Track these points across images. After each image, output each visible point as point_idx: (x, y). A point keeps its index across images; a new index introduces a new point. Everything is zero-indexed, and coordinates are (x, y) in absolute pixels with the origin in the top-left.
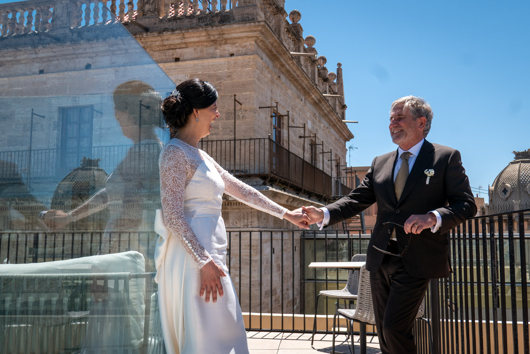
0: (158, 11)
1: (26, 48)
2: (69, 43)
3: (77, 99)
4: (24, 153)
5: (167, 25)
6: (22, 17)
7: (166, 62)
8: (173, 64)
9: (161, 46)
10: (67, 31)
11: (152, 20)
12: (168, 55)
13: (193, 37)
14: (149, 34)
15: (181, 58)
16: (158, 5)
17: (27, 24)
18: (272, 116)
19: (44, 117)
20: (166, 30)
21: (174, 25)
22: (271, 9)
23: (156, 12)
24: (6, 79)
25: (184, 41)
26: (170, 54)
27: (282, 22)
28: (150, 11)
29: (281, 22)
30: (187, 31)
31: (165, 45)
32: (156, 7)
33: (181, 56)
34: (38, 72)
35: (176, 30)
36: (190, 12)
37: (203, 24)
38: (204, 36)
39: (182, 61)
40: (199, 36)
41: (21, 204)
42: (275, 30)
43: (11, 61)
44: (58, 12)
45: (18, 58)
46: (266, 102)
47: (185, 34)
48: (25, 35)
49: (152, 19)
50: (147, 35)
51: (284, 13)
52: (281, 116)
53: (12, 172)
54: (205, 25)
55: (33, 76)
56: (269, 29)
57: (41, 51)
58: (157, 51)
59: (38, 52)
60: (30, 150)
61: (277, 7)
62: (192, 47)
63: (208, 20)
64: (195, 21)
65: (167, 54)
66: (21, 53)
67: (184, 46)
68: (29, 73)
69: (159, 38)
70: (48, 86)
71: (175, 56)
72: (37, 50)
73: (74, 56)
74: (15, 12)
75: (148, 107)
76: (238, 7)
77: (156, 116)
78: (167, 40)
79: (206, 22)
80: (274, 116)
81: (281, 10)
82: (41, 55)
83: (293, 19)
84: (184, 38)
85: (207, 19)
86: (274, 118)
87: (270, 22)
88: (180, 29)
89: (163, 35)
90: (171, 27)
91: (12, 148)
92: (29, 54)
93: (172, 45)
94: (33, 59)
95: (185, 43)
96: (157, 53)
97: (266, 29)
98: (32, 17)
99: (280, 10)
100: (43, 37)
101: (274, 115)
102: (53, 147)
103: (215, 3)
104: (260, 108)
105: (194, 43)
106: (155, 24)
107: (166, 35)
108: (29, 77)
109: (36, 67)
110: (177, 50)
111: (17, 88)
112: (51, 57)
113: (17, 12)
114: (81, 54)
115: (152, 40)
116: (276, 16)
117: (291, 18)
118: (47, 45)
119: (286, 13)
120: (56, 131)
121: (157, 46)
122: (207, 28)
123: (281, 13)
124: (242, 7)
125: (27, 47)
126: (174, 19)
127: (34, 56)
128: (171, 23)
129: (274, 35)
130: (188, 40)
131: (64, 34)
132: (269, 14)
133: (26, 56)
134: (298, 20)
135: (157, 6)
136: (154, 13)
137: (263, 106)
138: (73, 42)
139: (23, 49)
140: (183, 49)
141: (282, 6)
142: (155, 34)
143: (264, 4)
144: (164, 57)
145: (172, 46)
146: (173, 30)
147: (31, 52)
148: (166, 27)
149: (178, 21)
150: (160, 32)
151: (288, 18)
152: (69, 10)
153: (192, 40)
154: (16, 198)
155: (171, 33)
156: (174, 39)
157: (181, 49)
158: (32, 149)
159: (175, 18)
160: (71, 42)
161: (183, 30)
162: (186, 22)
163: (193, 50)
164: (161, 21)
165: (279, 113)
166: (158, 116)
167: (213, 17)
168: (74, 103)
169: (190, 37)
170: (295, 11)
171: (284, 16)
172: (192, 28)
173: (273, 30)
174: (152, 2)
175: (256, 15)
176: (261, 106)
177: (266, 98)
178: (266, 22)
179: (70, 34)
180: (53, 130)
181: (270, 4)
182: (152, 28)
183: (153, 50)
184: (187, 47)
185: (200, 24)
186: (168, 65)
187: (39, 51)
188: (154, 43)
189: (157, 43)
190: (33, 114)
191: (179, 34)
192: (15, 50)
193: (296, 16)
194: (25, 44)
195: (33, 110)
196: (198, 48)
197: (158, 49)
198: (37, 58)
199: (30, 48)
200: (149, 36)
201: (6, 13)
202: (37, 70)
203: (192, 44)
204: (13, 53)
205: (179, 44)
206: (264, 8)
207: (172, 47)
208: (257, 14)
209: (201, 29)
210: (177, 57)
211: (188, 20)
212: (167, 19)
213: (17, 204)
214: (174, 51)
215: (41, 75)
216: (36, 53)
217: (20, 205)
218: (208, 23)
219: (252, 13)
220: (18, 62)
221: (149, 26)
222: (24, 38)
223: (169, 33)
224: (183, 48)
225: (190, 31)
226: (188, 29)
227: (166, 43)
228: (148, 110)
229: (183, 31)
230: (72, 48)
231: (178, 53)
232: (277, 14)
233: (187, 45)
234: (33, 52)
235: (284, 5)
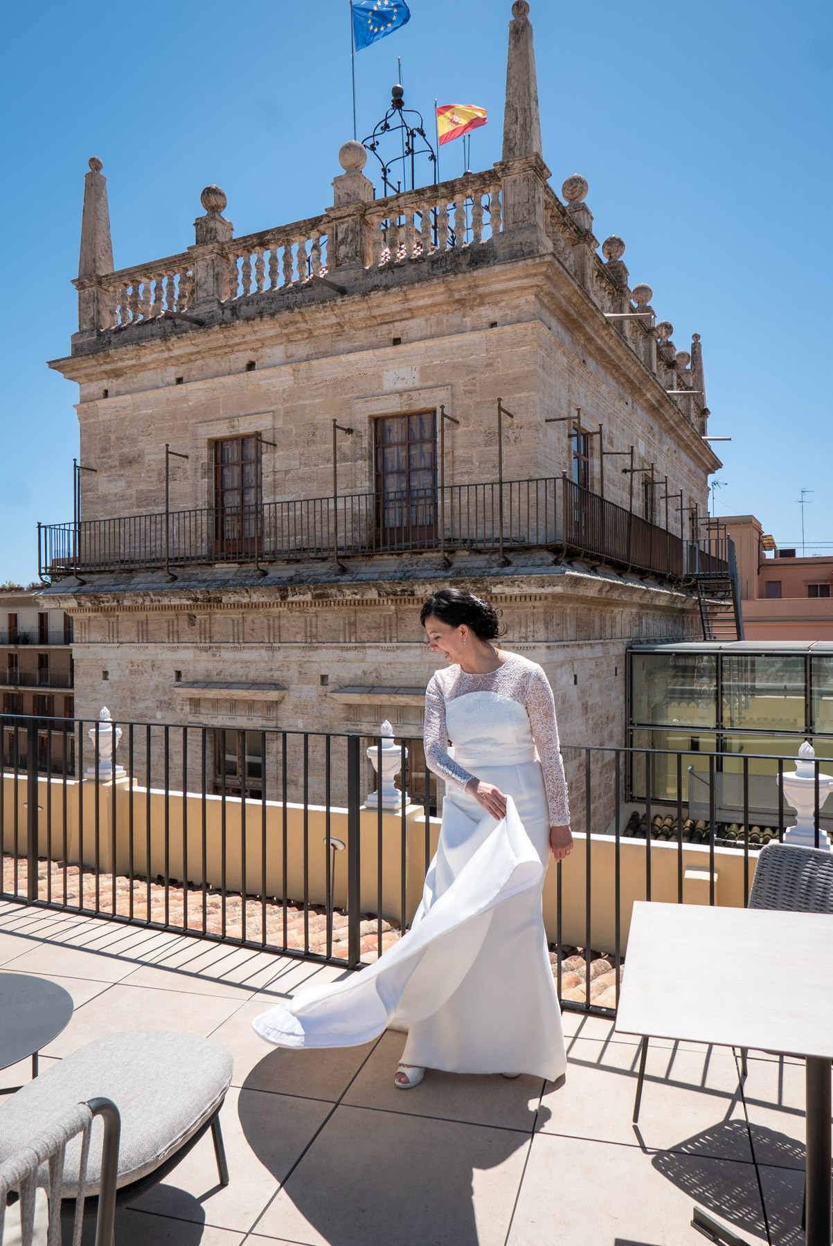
0: (360, 255)
1: (153, 343)
2: (217, 327)
3: (236, 423)
4: (159, 518)
5: (377, 279)
6: (147, 290)
7: (377, 348)
8: (390, 351)
9: (368, 319)
10: (215, 307)
11: (352, 273)
12: (382, 335)
13: (423, 297)
14: (346, 298)
15: (404, 338)
16: (361, 244)
17: (155, 301)
18: (570, 436)
19: (186, 457)
20: (375, 288)
21: (389, 277)
22: (567, 235)
23: (358, 258)
24: (128, 397)
25: (406, 306)
26: (384, 332)
27: (589, 258)
28: (347, 257)
29: (586, 257)
30: (411, 286)
31: (374, 317)
32: (359, 249)
33: (402, 334)
34: (175, 382)
35: (392, 286)
36: (417, 253)
37: (439, 272)
38: (443, 293)
39: (405, 343)
40: (433, 295)
41: (159, 601)
42: (575, 274)
43: (134, 366)
44: (199, 276)
45: (143, 360)
46: (559, 410)
47: (408, 292)
48: (152, 321)
49: (352, 271)
50: (343, 301)
51: (591, 241)
52: (588, 433)
53: (148, 549)
54: (444, 273)
55: (167, 388)
56: (561, 269)
57: (176, 346)
58: (362, 328)
59: (171, 347)
60: (167, 513)
61: (578, 230)
62: (422, 315)
63: (448, 263)
64: (425, 267)
65: (379, 333)
66: (147, 351)
67: (408, 315)
68: (160, 384)
69: (364, 305)
70: (190, 404)
71: (392, 336)
72: (169, 344)
73: (227, 350)
74: (136, 283)
75: (350, 431)
76: (503, 233)
77: (363, 446)
78: (378, 306)
79: (445, 266)
80: (574, 436)
81: (586, 235)
82: (176, 352)
83: (610, 253)
84: (407, 300)
85: (446, 261)
86: (575, 439)
87: (566, 259)
88: (400, 284)
89: (371, 299)
90: (384, 283)
91: (143, 511)
92: (160, 352)
93: (388, 314)
94: (166, 359)
95: (410, 309)
96: (361, 332)
97: (557, 268)
98: (161, 289)
99: (584, 236)
100: (178, 322)
101: (574, 432)
102: (204, 507)
103: (460, 230)
104: (547, 421)
105: (426, 307)
106: (356, 279)
107: (376, 297)
108: (161, 391)
109: (171, 373)
110: (396, 324)
111: (145, 412)
112: (192, 354)
113: (140, 282)
114: (238, 344)
115: (352, 309)
116: (576, 246)
117: (606, 251)
118: (184, 335)
119: (596, 241)
120: (206, 480)
121: (361, 320)
122: (447, 278)
123: (585, 240)
124: (510, 231)
125: (155, 340)
126: (390, 268)
127: (166, 355)
128: (384, 274)
129: (572, 282)
130: (413, 304)
131: (209, 312)
132: (562, 244)
133: (154, 356)
134: (618, 254)
135: (358, 247)
136: (354, 259)
137: (553, 417)
138: (224, 325)
139: (148, 344)
140: (406, 322)
141: (587, 227)
142: (357, 297)
143: (552, 225)
144: (374, 339)
145: (387, 317)
146: (387, 288)
147: (161, 349)
148: (376, 283)
149: (395, 270)
150: (365, 294)
151: (599, 251)
152: (216, 270)
153: (421, 303)
154: (150, 593)
155: (383, 292)
156: (389, 303)
157: (403, 322)
158: (170, 511)
159: (391, 266)
160: (220, 325)
161: (404, 285)
162: (410, 269)
163: (423, 322)
164: (368, 272)
165: (584, 429)
166: (367, 446)
167: (458, 256)
168: (232, 430)
169: (417, 298)
170: (614, 238)
171: (592, 247)
172: (420, 280)
173: (572, 274)
174: (351, 241)
175: (536, 243)
176: (548, 418)
177: (559, 401)
178: (554, 255)
179: (220, 311)
180: (202, 478)
181: (565, 224)
182: (353, 287)
183: (356, 326)
184: (412, 318)
185: (434, 272)
186: (380, 352)
187: (173, 345)
188: (355, 314)
189: (362, 314)
190: (168, 452)
191: (397, 294)
192: (138, 347)
193: (614, 247)
194: (152, 335)
195: (167, 445)
196: (432, 317)
197: (364, 325)
198: (171, 357)
199: (158, 341)
200: (346, 302)
201: (124, 287)
202: (173, 379)
203: (422, 311)
204: (135, 353)
205: (400, 312)
206: (554, 232)
207: (388, 319)
208: (538, 242)
209: (435, 281)
210: (396, 337)
211: (413, 267)
212: (376, 270)
213: (152, 601)
214: (391, 326)
215: (179, 386)
216: (169, 350)
217: (157, 603)
218: (449, 268)
219: (529, 241)
220: (144, 366)
221: (346, 285)
222: (150, 325)
223: (380, 293)
224: (406, 319)
225: (417, 285)
226: (413, 283)
227: (376, 312)
228: (350, 436)
229: (405, 288)
230: (222, 336)
231: (397, 329)
232: (578, 243)
233: (412, 313)
234: (164, 348)
235: (591, 226)
